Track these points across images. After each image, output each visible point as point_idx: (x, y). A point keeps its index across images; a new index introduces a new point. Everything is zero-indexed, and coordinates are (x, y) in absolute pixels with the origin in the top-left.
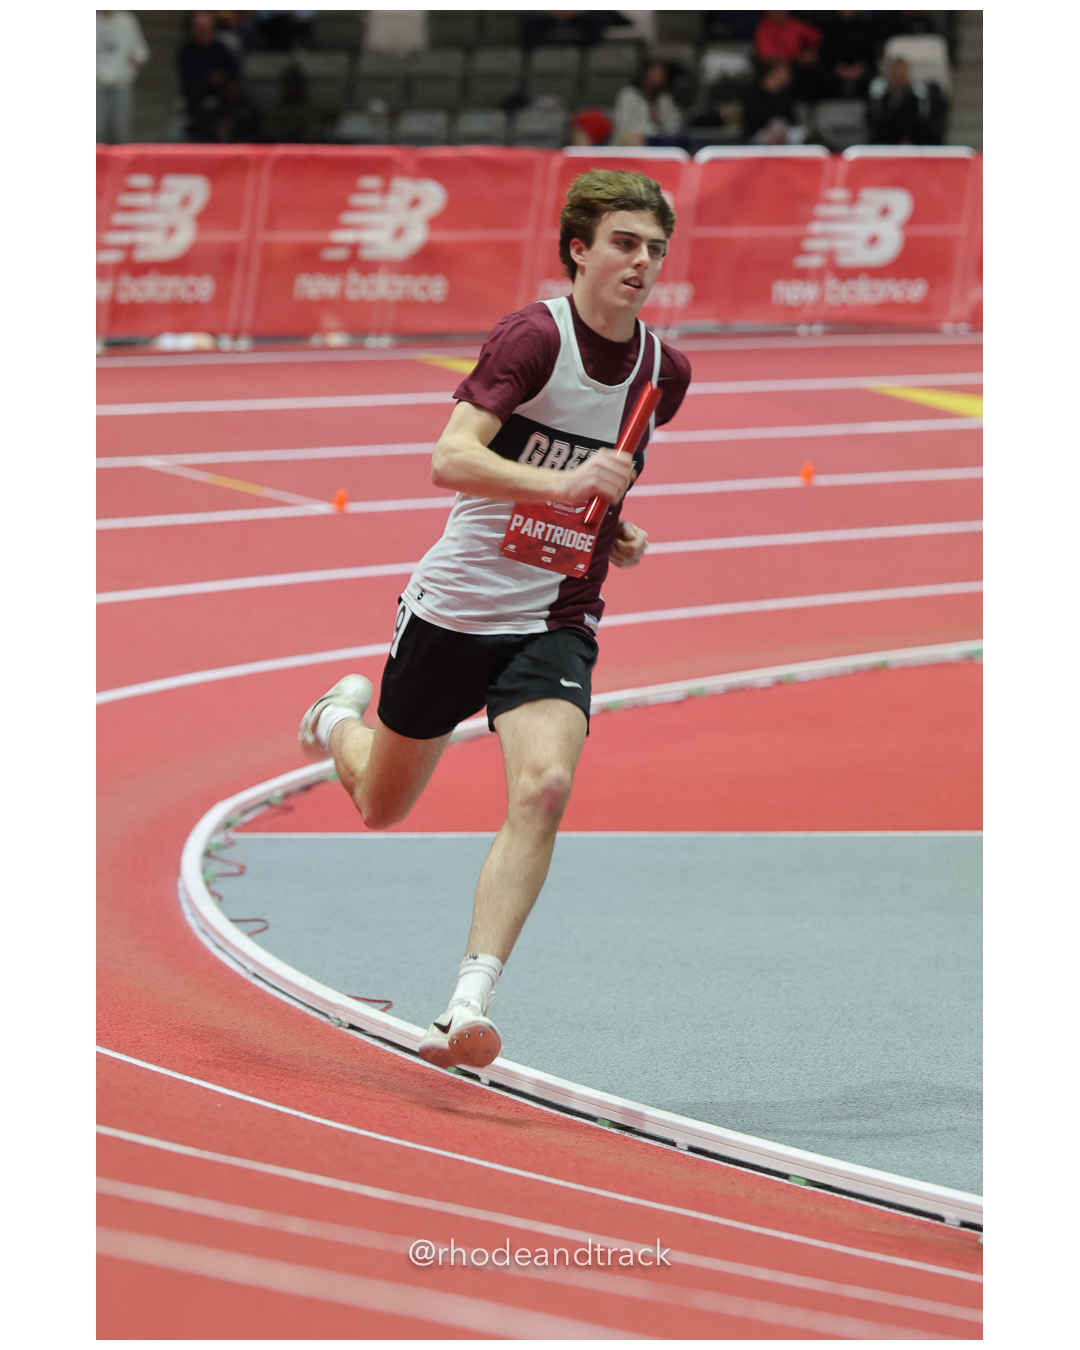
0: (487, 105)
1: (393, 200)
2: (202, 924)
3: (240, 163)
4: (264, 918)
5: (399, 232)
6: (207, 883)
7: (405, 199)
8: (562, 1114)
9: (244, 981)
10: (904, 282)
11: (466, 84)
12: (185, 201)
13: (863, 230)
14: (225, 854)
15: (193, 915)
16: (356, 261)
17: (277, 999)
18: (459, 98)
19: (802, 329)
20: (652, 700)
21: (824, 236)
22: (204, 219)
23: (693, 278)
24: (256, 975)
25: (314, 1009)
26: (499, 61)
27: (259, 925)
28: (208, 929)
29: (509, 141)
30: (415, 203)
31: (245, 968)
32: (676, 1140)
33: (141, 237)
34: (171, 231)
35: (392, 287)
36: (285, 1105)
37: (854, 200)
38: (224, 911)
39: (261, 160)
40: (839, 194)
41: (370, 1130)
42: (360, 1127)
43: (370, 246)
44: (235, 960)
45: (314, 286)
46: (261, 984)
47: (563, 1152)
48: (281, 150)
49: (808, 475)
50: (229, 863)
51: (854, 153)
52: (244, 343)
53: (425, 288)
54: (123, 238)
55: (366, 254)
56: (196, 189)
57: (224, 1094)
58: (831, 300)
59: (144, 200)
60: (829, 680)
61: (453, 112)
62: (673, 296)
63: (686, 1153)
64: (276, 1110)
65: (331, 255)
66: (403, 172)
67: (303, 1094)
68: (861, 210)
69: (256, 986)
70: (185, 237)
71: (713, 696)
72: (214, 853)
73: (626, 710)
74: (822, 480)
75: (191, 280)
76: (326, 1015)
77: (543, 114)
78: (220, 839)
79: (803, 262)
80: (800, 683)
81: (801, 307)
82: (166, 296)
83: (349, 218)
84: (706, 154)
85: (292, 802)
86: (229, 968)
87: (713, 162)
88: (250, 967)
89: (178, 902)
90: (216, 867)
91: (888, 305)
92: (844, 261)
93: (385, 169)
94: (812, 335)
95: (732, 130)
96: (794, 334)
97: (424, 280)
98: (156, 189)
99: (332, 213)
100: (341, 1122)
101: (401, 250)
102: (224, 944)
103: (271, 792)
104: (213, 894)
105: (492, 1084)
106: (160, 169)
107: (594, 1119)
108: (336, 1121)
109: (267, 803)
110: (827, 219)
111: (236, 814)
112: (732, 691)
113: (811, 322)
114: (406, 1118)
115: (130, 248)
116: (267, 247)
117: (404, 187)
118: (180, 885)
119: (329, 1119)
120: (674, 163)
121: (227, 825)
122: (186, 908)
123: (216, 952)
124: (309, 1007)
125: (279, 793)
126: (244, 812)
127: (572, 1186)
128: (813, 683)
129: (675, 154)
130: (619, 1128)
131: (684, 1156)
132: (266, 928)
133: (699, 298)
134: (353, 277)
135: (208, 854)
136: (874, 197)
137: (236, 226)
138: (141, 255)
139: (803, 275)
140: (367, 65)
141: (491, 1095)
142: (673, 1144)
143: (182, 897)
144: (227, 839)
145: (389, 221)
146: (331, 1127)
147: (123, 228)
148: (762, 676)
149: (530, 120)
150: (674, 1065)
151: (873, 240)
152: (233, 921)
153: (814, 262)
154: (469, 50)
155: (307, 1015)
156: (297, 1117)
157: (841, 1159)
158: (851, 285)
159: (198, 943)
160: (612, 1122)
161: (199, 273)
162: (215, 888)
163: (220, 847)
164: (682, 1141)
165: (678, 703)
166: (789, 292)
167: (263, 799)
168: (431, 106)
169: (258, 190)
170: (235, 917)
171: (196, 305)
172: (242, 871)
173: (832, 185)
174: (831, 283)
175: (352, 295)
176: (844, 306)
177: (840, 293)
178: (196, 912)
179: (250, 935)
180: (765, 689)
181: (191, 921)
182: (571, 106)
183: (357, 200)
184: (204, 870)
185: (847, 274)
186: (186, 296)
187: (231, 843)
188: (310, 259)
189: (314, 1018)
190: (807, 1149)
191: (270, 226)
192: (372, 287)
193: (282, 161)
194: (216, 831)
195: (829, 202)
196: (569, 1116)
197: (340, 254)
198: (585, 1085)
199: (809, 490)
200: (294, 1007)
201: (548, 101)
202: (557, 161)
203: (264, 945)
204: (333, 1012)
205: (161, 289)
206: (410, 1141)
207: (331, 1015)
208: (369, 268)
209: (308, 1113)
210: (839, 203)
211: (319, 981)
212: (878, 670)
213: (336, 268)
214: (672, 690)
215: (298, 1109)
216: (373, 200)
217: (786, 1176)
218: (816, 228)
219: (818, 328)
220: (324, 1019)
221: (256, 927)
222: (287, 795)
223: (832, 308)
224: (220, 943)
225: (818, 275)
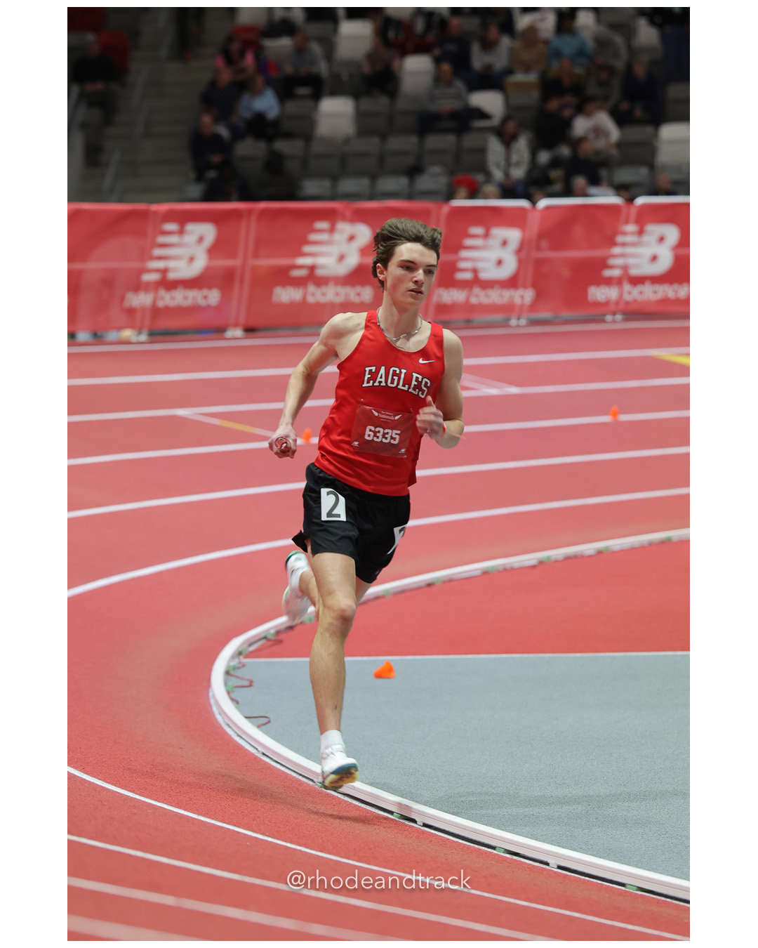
0: (396, 172)
1: (337, 237)
2: (226, 720)
3: (237, 214)
4: (267, 715)
5: (341, 258)
6: (228, 693)
7: (346, 236)
8: (472, 845)
9: (256, 758)
10: (676, 286)
11: (382, 158)
12: (201, 240)
13: (647, 252)
14: (239, 672)
15: (220, 714)
16: (313, 277)
17: (279, 770)
18: (377, 168)
19: (609, 318)
20: (516, 565)
21: (622, 255)
22: (213, 251)
23: (534, 286)
24: (264, 754)
25: (304, 776)
26: (403, 143)
27: (265, 720)
28: (230, 723)
29: (410, 197)
30: (352, 238)
31: (257, 749)
32: (549, 861)
33: (171, 264)
34: (192, 259)
35: (337, 294)
36: (291, 842)
37: (641, 232)
38: (241, 711)
39: (250, 211)
40: (631, 228)
41: (349, 859)
42: (341, 857)
43: (323, 267)
44: (250, 744)
45: (286, 295)
46: (268, 760)
47: (476, 871)
48: (263, 205)
49: (615, 415)
50: (242, 679)
51: (641, 201)
52: (239, 333)
53: (359, 294)
54: (160, 265)
55: (319, 272)
56: (208, 231)
57: (251, 836)
58: (627, 297)
59: (173, 239)
60: (633, 550)
61: (374, 178)
62: (522, 297)
63: (556, 870)
64: (286, 846)
65: (296, 273)
66: (344, 219)
67: (302, 834)
68: (645, 238)
69: (264, 761)
70: (201, 263)
71: (556, 561)
72: (232, 672)
73: (499, 572)
74: (624, 418)
75: (205, 292)
76: (312, 780)
77: (433, 178)
78: (233, 663)
79: (607, 273)
80: (613, 552)
81: (607, 303)
82: (189, 303)
83: (308, 249)
84: (543, 203)
85: (281, 637)
86: (246, 749)
87: (548, 208)
88: (259, 748)
89: (210, 706)
90: (233, 682)
91: (665, 301)
92: (634, 272)
93: (331, 216)
94: (615, 322)
95: (558, 187)
96: (603, 321)
97: (358, 289)
98: (181, 232)
99: (297, 245)
100: (329, 853)
101: (343, 269)
102: (242, 733)
103: (268, 630)
104: (232, 699)
105: (425, 825)
106: (183, 219)
107: (494, 848)
108: (326, 853)
109: (265, 638)
110: (624, 244)
111: (245, 646)
112: (568, 558)
113: (614, 314)
114: (370, 849)
115: (164, 271)
116: (254, 268)
117: (344, 228)
118: (211, 694)
119: (321, 851)
120: (522, 209)
121: (239, 653)
122: (215, 709)
123: (237, 739)
124: (300, 775)
125: (272, 631)
126: (250, 645)
127: (486, 894)
128: (623, 552)
129: (523, 203)
130: (510, 854)
131: (555, 872)
132: (269, 722)
133: (539, 297)
134: (311, 288)
135: (227, 673)
136: (654, 230)
137: (233, 255)
138: (172, 276)
139: (609, 282)
140: (316, 148)
141: (424, 832)
142: (547, 864)
143: (212, 701)
144: (240, 663)
145: (335, 250)
146: (323, 857)
147: (160, 258)
148: (589, 548)
149: (424, 182)
150: (545, 811)
151: (654, 258)
152: (246, 717)
153: (616, 273)
154: (384, 137)
155: (300, 780)
156: (300, 851)
157: (659, 873)
158: (640, 288)
159: (226, 733)
160: (506, 850)
161: (210, 288)
162: (233, 695)
163: (235, 668)
164: (553, 862)
165: (533, 567)
166: (598, 293)
167: (262, 636)
168: (359, 173)
169: (248, 231)
170: (248, 716)
171: (209, 307)
172: (251, 685)
173: (627, 222)
174: (627, 287)
175: (310, 299)
176: (635, 301)
177: (634, 294)
178: (222, 712)
179: (259, 727)
180: (591, 556)
181: (219, 718)
182: (451, 173)
183: (313, 237)
184: (226, 683)
185: (637, 281)
186: (203, 303)
187: (244, 665)
188: (283, 276)
189: (304, 782)
190: (637, 866)
191: (256, 256)
192: (324, 294)
193: (263, 213)
194: (233, 657)
195: (624, 233)
196: (477, 846)
197: (302, 273)
198: (486, 825)
199: (616, 424)
200: (291, 775)
201: (436, 169)
202: (445, 209)
203: (268, 733)
204: (316, 778)
205: (186, 298)
206: (376, 865)
207: (315, 780)
208: (321, 282)
209: (307, 848)
210: (632, 233)
211: (306, 757)
212: (664, 543)
213: (300, 282)
214: (529, 559)
215: (299, 845)
216: (323, 237)
217: (623, 885)
218: (616, 250)
219: (619, 317)
220: (311, 783)
221: (263, 722)
222: (278, 633)
223: (627, 303)
224: (239, 733)
225: (619, 281)
